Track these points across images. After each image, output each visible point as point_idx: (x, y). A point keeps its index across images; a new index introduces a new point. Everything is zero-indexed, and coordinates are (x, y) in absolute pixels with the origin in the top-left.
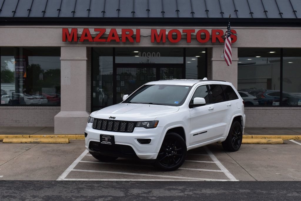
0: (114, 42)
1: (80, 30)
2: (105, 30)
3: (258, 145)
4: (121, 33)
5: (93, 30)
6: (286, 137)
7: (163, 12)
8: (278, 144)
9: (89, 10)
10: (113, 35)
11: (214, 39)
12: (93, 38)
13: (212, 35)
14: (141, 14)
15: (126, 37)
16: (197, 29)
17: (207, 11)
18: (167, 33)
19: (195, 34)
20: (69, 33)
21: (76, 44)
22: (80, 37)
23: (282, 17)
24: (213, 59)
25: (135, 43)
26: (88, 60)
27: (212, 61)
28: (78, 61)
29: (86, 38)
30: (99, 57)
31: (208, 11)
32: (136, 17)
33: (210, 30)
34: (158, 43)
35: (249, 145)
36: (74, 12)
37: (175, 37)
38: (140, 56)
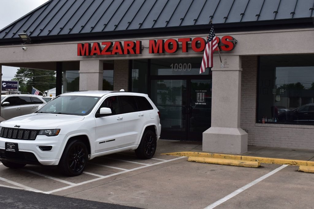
2: (110, 43)
7: (167, 22)
9: (106, 25)
10: (117, 48)
12: (101, 51)
15: (128, 49)
21: (91, 58)
24: (212, 69)
29: (95, 52)
34: (159, 54)
36: (93, 28)
38: (172, 67)
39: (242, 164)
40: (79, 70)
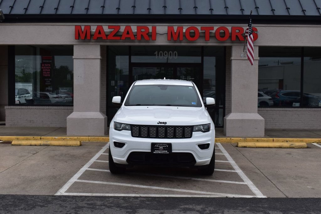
0: (128, 39)
1: (94, 28)
2: (119, 27)
3: (280, 149)
4: (136, 31)
5: (107, 27)
6: (309, 140)
7: (180, 9)
8: (301, 148)
9: (103, 7)
10: (128, 33)
11: (234, 37)
12: (107, 36)
13: (231, 33)
14: (157, 10)
15: (142, 35)
16: (216, 27)
17: (226, 8)
18: (184, 31)
19: (214, 31)
20: (82, 30)
21: (89, 42)
22: (93, 35)
23: (305, 15)
24: (232, 58)
25: (151, 41)
26: (101, 59)
27: (232, 60)
28: (91, 60)
29: (99, 36)
30: (115, 57)
31: (228, 8)
32: (152, 13)
33: (229, 27)
34: (175, 42)
35: (271, 149)
36: (87, 9)
37: (193, 35)
38: (157, 55)
39: (292, 145)
40: (73, 55)
